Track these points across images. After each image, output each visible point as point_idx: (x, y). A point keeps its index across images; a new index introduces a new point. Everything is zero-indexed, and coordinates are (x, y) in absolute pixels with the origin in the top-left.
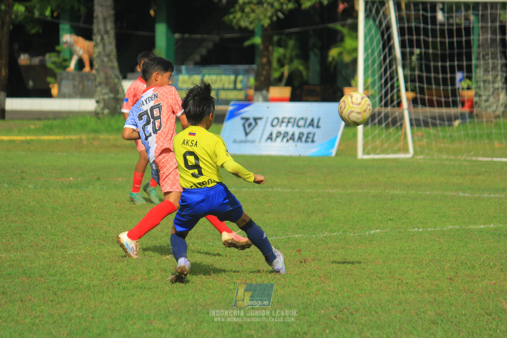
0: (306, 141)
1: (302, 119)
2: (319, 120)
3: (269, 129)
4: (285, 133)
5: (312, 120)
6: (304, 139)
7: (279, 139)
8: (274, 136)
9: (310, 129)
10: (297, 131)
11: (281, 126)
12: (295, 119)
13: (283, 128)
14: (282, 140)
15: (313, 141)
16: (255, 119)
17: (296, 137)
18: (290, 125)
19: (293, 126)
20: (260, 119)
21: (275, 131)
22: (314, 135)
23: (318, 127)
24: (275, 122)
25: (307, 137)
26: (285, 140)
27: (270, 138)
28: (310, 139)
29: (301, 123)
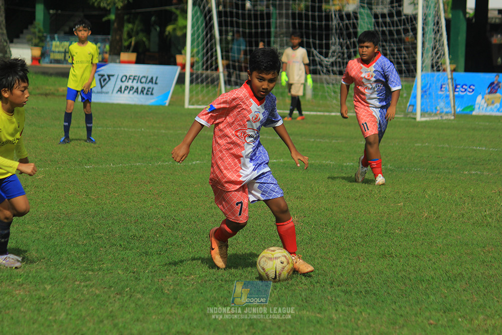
0: (147, 94)
1: (145, 77)
2: (157, 78)
3: (119, 84)
4: (131, 87)
5: (152, 78)
6: (145, 92)
7: (126, 92)
8: (123, 89)
9: (150, 85)
10: (140, 86)
11: (128, 82)
12: (139, 77)
13: (130, 84)
14: (129, 92)
15: (152, 94)
16: (109, 76)
17: (140, 90)
18: (135, 81)
19: (137, 82)
20: (113, 76)
21: (124, 85)
22: (153, 89)
23: (156, 83)
24: (124, 79)
25: (148, 91)
26: (131, 92)
27: (120, 90)
28: (150, 92)
29: (144, 80)
